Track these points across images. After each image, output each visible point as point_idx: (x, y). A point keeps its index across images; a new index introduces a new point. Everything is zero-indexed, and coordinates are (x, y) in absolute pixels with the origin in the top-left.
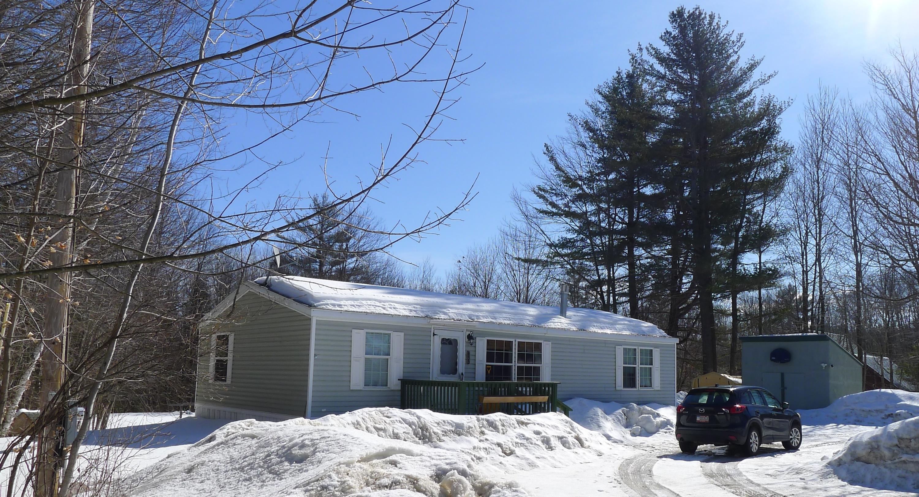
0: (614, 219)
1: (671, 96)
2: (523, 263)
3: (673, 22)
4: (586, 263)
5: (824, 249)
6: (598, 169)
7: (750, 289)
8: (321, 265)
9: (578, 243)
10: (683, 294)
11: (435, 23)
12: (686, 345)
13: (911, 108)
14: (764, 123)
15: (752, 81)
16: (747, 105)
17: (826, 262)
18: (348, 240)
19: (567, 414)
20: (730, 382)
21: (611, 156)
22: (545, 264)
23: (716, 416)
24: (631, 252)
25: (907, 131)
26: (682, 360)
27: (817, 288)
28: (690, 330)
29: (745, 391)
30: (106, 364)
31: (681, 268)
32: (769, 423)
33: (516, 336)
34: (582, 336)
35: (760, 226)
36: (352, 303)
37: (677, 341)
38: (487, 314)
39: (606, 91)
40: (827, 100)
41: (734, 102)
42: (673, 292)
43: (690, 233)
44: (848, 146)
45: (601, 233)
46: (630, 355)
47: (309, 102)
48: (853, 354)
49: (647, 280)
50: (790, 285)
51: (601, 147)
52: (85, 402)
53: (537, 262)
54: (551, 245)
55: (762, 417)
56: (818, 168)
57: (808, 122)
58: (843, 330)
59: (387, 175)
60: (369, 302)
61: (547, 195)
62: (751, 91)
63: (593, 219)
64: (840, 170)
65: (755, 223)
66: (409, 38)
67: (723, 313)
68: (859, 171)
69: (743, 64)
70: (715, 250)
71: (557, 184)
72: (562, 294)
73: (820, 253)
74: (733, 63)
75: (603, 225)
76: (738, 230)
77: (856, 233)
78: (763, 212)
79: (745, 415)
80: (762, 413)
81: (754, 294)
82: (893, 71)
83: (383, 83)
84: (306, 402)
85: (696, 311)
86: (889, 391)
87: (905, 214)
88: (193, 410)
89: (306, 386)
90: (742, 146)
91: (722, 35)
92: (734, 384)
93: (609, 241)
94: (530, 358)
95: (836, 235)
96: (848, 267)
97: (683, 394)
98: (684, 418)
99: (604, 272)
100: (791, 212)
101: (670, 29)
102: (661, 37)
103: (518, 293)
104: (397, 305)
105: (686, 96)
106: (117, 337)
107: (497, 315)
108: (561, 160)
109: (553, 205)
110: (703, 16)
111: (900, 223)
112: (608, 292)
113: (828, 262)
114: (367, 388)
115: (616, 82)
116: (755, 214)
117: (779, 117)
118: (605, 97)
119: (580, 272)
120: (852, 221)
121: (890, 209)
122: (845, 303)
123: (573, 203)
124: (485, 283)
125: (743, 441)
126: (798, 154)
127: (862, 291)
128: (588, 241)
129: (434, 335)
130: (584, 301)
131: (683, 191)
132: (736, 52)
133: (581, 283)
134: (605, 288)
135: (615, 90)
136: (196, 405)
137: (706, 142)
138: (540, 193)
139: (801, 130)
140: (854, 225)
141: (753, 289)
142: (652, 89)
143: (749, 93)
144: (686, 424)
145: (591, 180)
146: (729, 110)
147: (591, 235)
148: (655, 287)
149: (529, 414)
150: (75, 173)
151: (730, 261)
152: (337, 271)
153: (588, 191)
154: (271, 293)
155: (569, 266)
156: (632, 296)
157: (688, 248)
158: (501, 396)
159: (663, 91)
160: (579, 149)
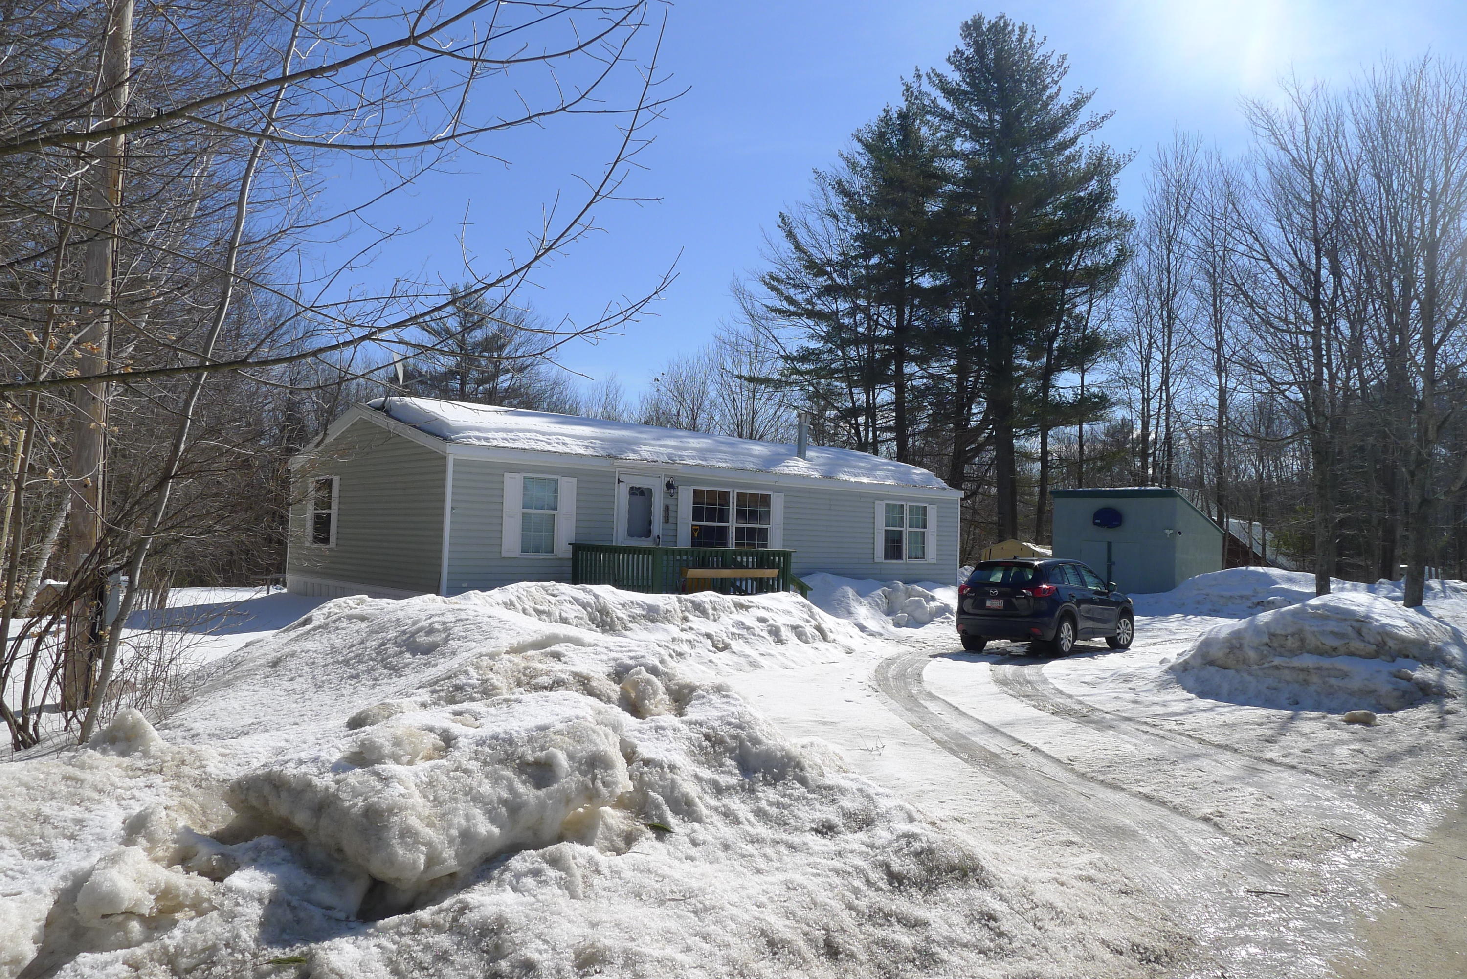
0: (877, 322)
1: (959, 145)
2: (746, 384)
3: (966, 37)
4: (835, 383)
5: (1174, 368)
6: (855, 249)
7: (1067, 423)
8: (463, 384)
9: (825, 356)
10: (973, 429)
11: (617, 25)
12: (974, 502)
13: (1306, 163)
14: (1094, 185)
15: (1078, 124)
16: (1071, 159)
17: (1176, 384)
18: (501, 348)
19: (804, 595)
20: (1034, 554)
21: (874, 231)
22: (778, 385)
23: (1014, 600)
24: (899, 368)
25: (1299, 198)
26: (969, 521)
27: (1162, 423)
28: (980, 481)
29: (1055, 565)
30: (156, 514)
31: (970, 393)
32: (1089, 611)
33: (734, 485)
34: (828, 485)
35: (1083, 333)
36: (505, 436)
37: (962, 494)
38: (694, 453)
39: (868, 137)
40: (1185, 153)
41: (1052, 155)
42: (958, 426)
43: (983, 343)
44: (1213, 218)
45: (858, 341)
46: (895, 512)
47: (438, 141)
48: (1210, 516)
49: (922, 408)
50: (1123, 419)
51: (860, 219)
52: (129, 568)
53: (766, 381)
54: (786, 358)
55: (1079, 602)
56: (1169, 251)
57: (1157, 185)
58: (1198, 482)
59: (550, 248)
60: (528, 435)
61: (782, 287)
62: (1076, 138)
63: (847, 321)
64: (1203, 253)
65: (1077, 330)
66: (580, 47)
67: (1028, 456)
68: (1227, 257)
69: (1065, 99)
70: (1019, 367)
71: (797, 271)
72: (800, 426)
73: (1168, 373)
74: (1051, 98)
75: (860, 329)
76: (1052, 340)
77: (1220, 344)
78: (1089, 314)
79: (1054, 599)
80: (1079, 597)
81: (1074, 430)
82: (1281, 110)
83: (544, 114)
84: (440, 574)
85: (989, 454)
86: (1260, 569)
87: (1292, 317)
88: (285, 586)
89: (440, 551)
90: (1061, 219)
91: (1036, 57)
92: (1041, 556)
93: (868, 353)
94: (753, 515)
95: (1192, 347)
96: (1207, 393)
97: (968, 570)
98: (968, 602)
99: (860, 397)
100: (1129, 314)
101: (962, 47)
102: (949, 59)
103: (740, 425)
104: (567, 440)
105: (982, 145)
106: (172, 477)
107: (708, 455)
108: (802, 236)
109: (790, 300)
110: (1010, 28)
111: (1283, 331)
112: (866, 425)
113: (1180, 387)
114: (526, 555)
115: (883, 124)
116: (1077, 316)
117: (1115, 176)
118: (867, 146)
119: (825, 397)
120: (1215, 328)
121: (1270, 309)
122: (1202, 445)
123: (819, 298)
124: (693, 410)
125: (1050, 635)
126: (1142, 230)
127: (1226, 428)
128: (840, 353)
129: (619, 481)
130: (832, 438)
131: (974, 283)
132: (1056, 82)
133: (828, 413)
134: (861, 420)
135: (881, 135)
136: (289, 577)
137: (1009, 212)
138: (773, 283)
139: (1147, 196)
140: (1219, 333)
141: (1072, 424)
142: (934, 134)
143: (1073, 141)
144: (971, 611)
145: (845, 265)
146: (1043, 166)
147: (844, 344)
148: (934, 418)
149: (751, 594)
150: (112, 245)
151: (1040, 383)
152: (485, 392)
153: (839, 281)
154: (391, 421)
155: (811, 388)
156: (901, 430)
157: (980, 363)
158: (713, 568)
159: (950, 137)
160: (828, 220)
